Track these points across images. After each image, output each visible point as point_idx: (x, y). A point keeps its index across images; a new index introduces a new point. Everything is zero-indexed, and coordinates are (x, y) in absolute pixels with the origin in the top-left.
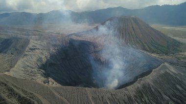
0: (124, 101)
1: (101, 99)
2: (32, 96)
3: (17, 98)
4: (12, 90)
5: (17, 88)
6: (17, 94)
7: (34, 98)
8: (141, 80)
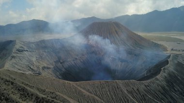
0: (159, 91)
1: (137, 91)
2: (54, 96)
3: (33, 100)
4: (24, 90)
5: (30, 87)
6: (32, 95)
7: (57, 98)
8: (164, 69)
